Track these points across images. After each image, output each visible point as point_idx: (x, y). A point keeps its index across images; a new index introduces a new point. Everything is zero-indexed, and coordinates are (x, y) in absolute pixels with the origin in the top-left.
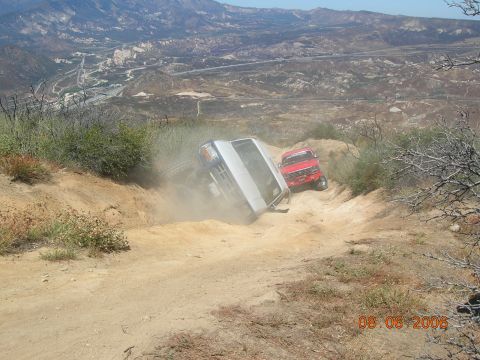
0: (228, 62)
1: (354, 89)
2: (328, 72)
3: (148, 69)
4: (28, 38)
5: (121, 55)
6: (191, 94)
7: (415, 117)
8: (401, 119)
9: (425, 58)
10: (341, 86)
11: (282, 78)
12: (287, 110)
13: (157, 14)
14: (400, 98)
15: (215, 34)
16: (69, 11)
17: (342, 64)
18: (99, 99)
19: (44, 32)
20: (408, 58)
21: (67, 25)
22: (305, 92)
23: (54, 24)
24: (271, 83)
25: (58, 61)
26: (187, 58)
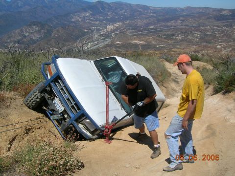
0: (152, 29)
1: (202, 39)
2: (191, 32)
3: (120, 32)
4: (74, 22)
5: (110, 28)
6: (137, 42)
7: (227, 50)
8: (221, 51)
9: (231, 26)
10: (197, 37)
11: (173, 35)
12: (175, 47)
13: (123, 11)
14: (221, 42)
15: (146, 18)
16: (89, 11)
17: (197, 29)
18: (101, 45)
19: (80, 20)
20: (224, 26)
21: (89, 16)
22: (182, 40)
23: (84, 17)
24: (169, 37)
25: (86, 31)
26: (135, 28)
